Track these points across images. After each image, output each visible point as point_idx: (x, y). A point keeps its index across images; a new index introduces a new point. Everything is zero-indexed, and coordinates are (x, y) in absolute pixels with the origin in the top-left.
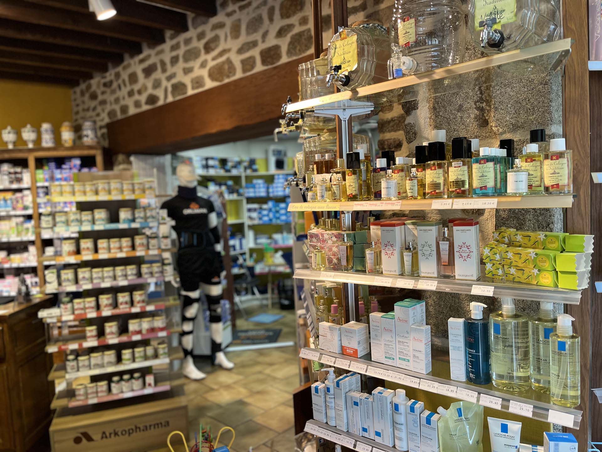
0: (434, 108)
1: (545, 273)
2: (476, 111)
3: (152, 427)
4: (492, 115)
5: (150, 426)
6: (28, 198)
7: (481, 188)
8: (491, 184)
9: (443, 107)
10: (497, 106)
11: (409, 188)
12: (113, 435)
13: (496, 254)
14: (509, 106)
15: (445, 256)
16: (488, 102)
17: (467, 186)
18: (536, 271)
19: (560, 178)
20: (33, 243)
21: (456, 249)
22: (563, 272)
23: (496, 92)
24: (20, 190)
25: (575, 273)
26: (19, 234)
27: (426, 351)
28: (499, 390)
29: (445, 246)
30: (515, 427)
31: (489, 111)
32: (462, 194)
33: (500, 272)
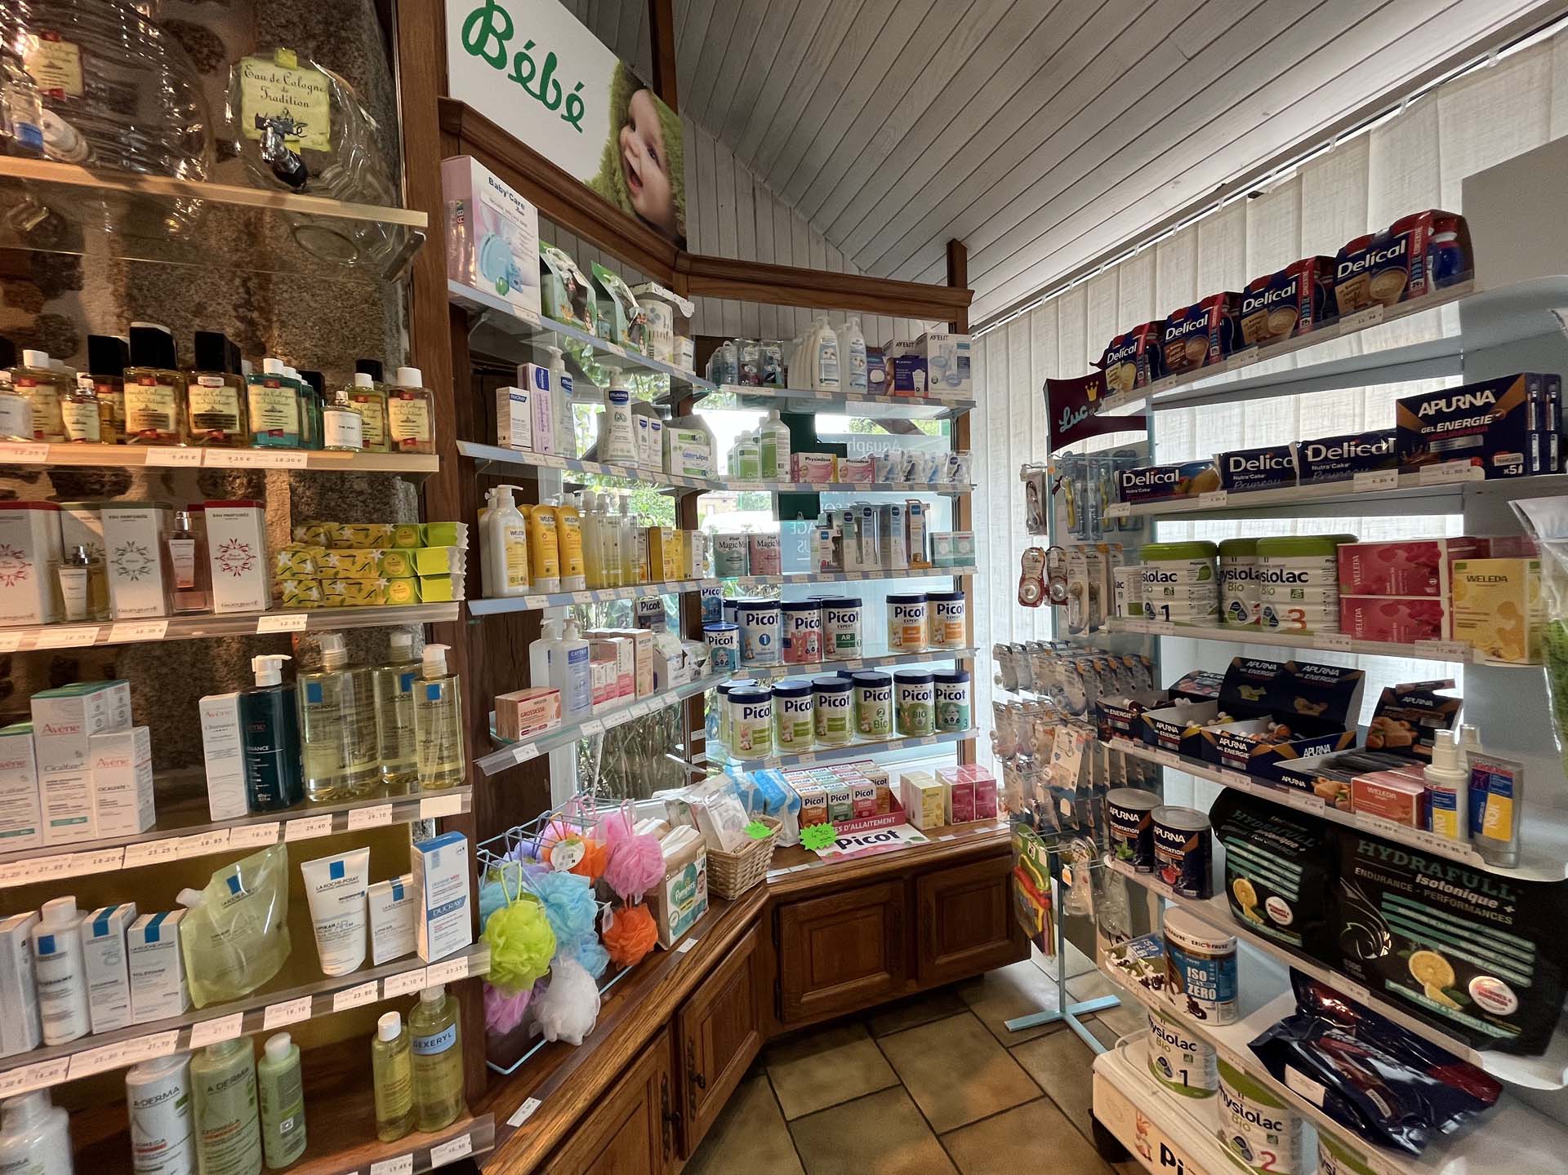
0: (130, 297)
1: (399, 582)
2: (238, 324)
4: (276, 333)
7: (271, 432)
8: (291, 427)
9: (156, 299)
10: (284, 318)
11: (74, 419)
13: (304, 561)
14: (310, 324)
15: (185, 571)
16: (265, 312)
17: (237, 429)
18: (383, 582)
19: (417, 430)
21: (214, 552)
22: (428, 577)
23: (283, 294)
25: (447, 575)
27: (139, 782)
28: (321, 804)
29: (183, 551)
30: (357, 860)
31: (269, 328)
32: (227, 442)
33: (315, 594)
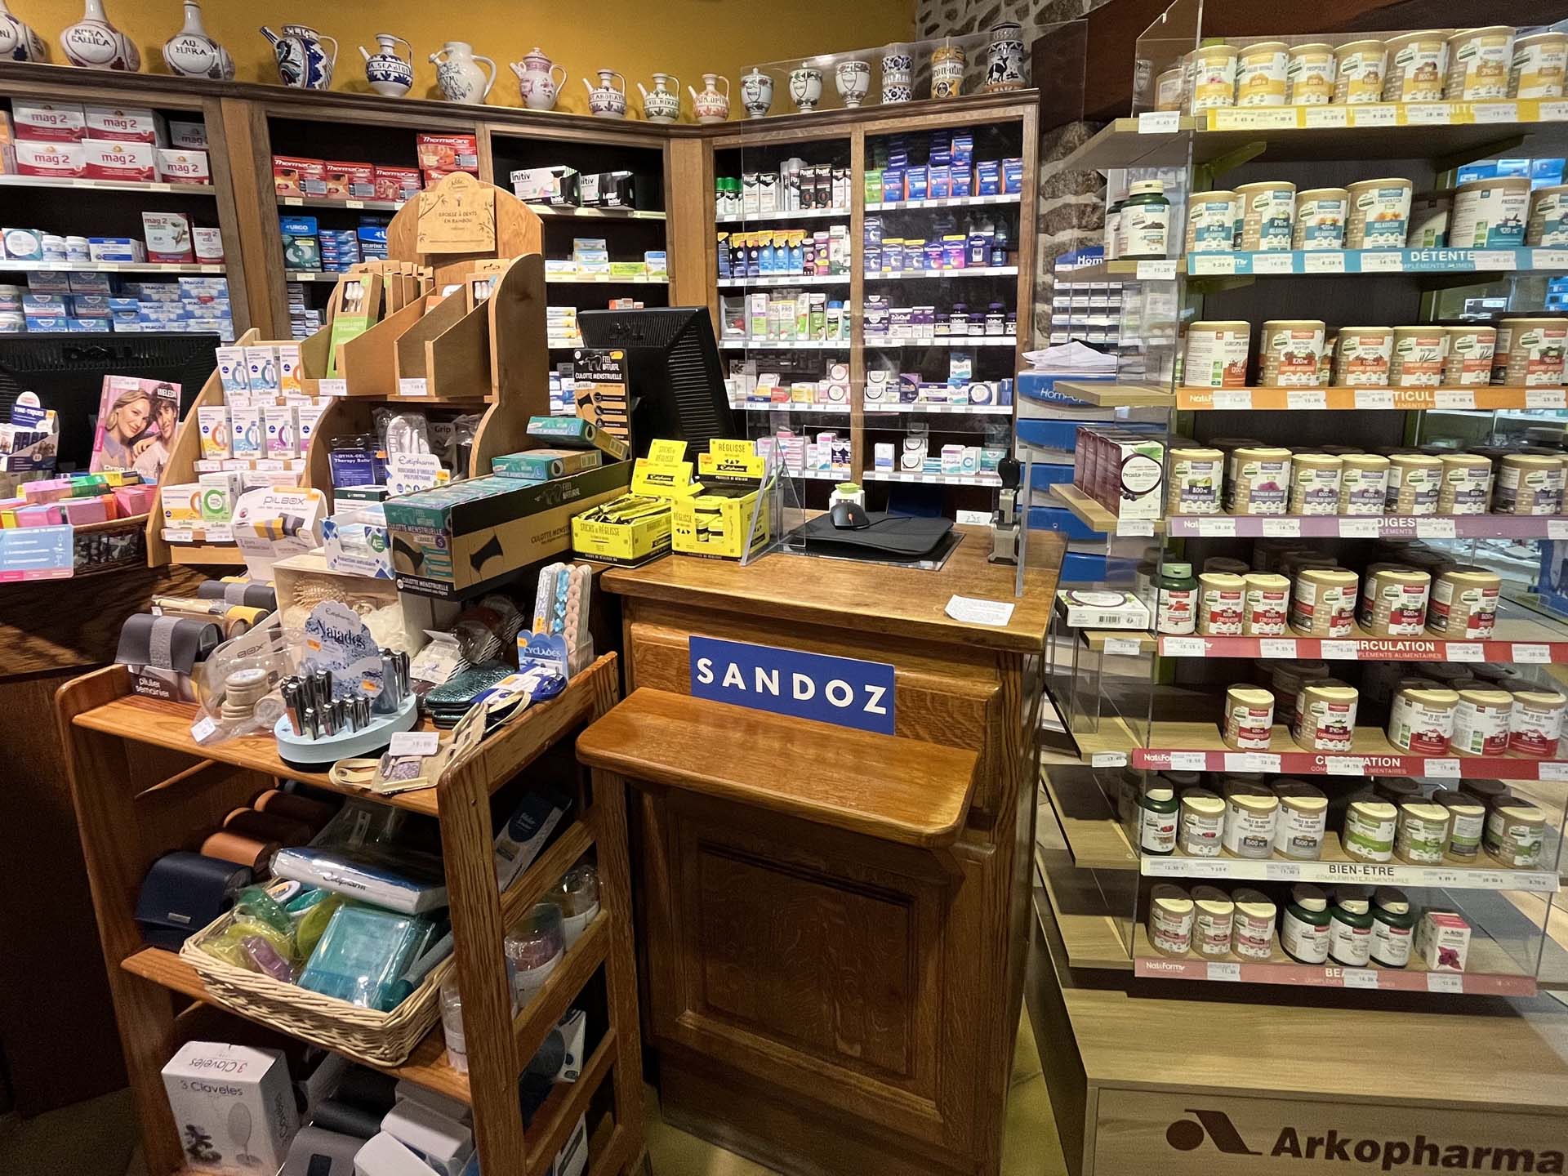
3: (1487, 1161)
5: (1480, 1154)
6: (840, 245)
12: (1321, 1151)
20: (842, 356)
24: (822, 224)
26: (814, 331)
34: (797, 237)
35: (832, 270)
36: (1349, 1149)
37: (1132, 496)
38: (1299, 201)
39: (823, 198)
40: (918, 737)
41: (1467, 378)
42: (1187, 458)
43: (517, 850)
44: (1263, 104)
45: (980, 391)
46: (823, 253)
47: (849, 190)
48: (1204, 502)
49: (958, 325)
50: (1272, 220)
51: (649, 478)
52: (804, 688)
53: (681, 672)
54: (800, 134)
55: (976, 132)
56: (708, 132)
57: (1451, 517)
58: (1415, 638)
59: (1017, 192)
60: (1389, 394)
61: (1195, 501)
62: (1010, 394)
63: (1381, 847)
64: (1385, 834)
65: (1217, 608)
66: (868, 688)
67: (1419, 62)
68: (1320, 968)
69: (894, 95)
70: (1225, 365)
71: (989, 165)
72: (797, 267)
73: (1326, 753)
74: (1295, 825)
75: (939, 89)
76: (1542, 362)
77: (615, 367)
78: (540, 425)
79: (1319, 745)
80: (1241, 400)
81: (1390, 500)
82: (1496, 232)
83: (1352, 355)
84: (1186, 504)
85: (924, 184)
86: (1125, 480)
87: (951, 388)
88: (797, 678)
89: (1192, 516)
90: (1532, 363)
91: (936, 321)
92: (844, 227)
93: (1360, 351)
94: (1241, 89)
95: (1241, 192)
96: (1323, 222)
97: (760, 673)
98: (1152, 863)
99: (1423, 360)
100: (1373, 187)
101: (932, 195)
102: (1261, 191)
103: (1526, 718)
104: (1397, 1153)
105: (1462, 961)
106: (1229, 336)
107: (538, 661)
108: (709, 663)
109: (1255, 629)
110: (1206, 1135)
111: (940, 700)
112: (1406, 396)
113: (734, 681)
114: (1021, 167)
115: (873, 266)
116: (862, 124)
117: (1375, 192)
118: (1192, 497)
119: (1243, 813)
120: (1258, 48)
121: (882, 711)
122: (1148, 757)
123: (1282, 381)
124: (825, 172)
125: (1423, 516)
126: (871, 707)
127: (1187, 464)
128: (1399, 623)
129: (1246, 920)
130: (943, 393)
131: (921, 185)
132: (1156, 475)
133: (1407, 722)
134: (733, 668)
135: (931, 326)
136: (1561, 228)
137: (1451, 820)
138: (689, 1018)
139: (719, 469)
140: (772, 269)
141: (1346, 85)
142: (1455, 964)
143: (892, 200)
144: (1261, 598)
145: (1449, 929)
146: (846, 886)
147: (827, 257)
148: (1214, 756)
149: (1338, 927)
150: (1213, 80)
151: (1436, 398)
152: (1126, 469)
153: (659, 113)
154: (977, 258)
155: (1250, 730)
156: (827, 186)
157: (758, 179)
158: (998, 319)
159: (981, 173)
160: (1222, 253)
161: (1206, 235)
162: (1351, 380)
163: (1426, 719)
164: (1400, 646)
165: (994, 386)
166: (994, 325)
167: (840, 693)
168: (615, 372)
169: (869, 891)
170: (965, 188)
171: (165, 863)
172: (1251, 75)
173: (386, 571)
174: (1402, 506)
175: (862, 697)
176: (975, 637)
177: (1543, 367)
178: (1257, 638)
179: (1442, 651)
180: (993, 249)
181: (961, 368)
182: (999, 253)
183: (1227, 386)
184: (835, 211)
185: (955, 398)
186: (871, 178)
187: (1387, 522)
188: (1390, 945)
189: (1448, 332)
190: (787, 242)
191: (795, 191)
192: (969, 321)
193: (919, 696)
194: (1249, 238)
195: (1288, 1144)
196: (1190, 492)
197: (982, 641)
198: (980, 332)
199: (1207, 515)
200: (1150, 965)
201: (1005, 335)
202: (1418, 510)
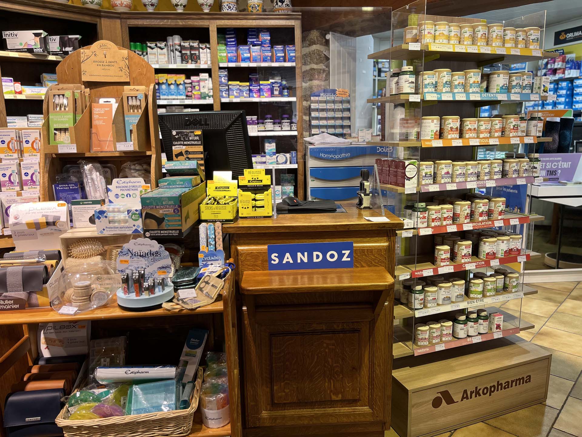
3: (514, 383)
5: (512, 382)
6: (206, 84)
12: (474, 395)
34: (181, 78)
35: (203, 96)
36: (481, 392)
37: (409, 179)
38: (452, 75)
39: (195, 58)
40: (362, 266)
41: (497, 134)
42: (424, 165)
43: (196, 352)
44: (443, 42)
45: (282, 157)
46: (197, 88)
47: (209, 55)
48: (430, 179)
49: (269, 125)
50: (446, 82)
51: (216, 188)
52: (318, 257)
53: (263, 261)
54: (181, 23)
55: (272, 31)
56: (125, 16)
57: (494, 180)
58: (486, 221)
59: (293, 62)
60: (478, 140)
61: (427, 180)
62: (295, 158)
63: (479, 293)
64: (480, 289)
65: (434, 217)
66: (343, 252)
67: (481, 33)
68: (465, 339)
69: (230, 8)
70: (435, 132)
71: (280, 47)
72: (182, 95)
73: (465, 263)
74: (457, 290)
75: (253, 7)
76: (513, 129)
77: (197, 138)
78: (172, 165)
79: (463, 261)
80: (438, 143)
81: (478, 175)
82: (502, 88)
83: (467, 128)
84: (424, 181)
85: (249, 55)
86: (406, 173)
87: (268, 157)
88: (315, 253)
89: (427, 185)
90: (511, 129)
91: (258, 124)
92: (207, 75)
93: (470, 126)
94: (436, 37)
95: (436, 72)
96: (459, 83)
97: (299, 255)
98: (419, 312)
99: (486, 129)
100: (472, 72)
101: (253, 61)
102: (443, 72)
103: (513, 244)
104: (493, 389)
105: (501, 327)
106: (435, 121)
107: (209, 263)
108: (277, 255)
109: (445, 223)
110: (443, 401)
111: (370, 250)
112: (482, 140)
113: (288, 260)
114: (295, 50)
115: (224, 95)
116: (215, 21)
117: (472, 74)
118: (426, 178)
119: (443, 289)
120: (440, 23)
121: (349, 259)
122: (416, 273)
123: (449, 137)
124: (195, 44)
125: (487, 180)
126: (345, 259)
127: (424, 166)
128: (482, 216)
129: (444, 328)
130: (264, 159)
131: (247, 55)
132: (415, 171)
133: (484, 250)
134: (288, 255)
135: (256, 126)
136: (516, 87)
137: (497, 280)
138: (265, 414)
139: (249, 181)
140: (168, 95)
141: (464, 38)
142: (500, 329)
143: (232, 62)
144: (446, 212)
145: (498, 317)
146: (334, 332)
147: (199, 90)
148: (435, 270)
149: (470, 324)
150: (429, 33)
151: (490, 141)
152: (407, 170)
153: (92, 3)
154: (276, 93)
155: (444, 259)
156: (197, 52)
157: (156, 45)
158: (288, 122)
159: (276, 51)
160: (432, 93)
161: (428, 86)
162: (467, 136)
163: (490, 247)
164: (483, 224)
165: (288, 155)
166: (286, 125)
167: (332, 256)
168: (197, 140)
169: (343, 331)
170: (269, 58)
171: (12, 398)
172: (439, 32)
173: (139, 229)
174: (481, 177)
175: (341, 255)
176: (382, 226)
177: (514, 131)
178: (446, 226)
179: (493, 223)
180: (284, 89)
181: (270, 147)
182: (286, 91)
183: (435, 139)
184: (203, 66)
185: (270, 161)
186: (220, 50)
187: (479, 182)
188: (483, 326)
189: (491, 120)
190: (175, 81)
191: (178, 53)
192: (274, 123)
193: (363, 251)
194: (440, 88)
195: (465, 396)
196: (425, 176)
197: (384, 227)
198: (280, 129)
199: (430, 184)
200: (419, 351)
201: (291, 130)
202: (486, 178)
